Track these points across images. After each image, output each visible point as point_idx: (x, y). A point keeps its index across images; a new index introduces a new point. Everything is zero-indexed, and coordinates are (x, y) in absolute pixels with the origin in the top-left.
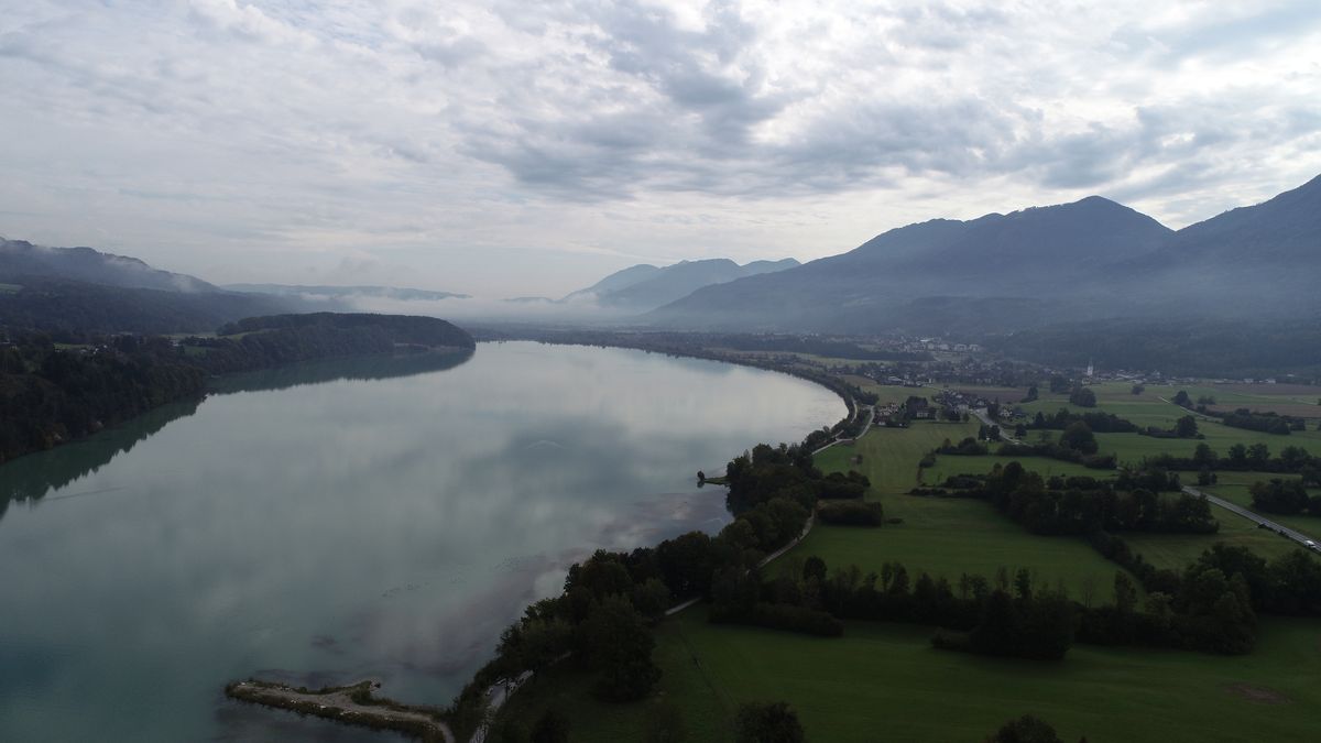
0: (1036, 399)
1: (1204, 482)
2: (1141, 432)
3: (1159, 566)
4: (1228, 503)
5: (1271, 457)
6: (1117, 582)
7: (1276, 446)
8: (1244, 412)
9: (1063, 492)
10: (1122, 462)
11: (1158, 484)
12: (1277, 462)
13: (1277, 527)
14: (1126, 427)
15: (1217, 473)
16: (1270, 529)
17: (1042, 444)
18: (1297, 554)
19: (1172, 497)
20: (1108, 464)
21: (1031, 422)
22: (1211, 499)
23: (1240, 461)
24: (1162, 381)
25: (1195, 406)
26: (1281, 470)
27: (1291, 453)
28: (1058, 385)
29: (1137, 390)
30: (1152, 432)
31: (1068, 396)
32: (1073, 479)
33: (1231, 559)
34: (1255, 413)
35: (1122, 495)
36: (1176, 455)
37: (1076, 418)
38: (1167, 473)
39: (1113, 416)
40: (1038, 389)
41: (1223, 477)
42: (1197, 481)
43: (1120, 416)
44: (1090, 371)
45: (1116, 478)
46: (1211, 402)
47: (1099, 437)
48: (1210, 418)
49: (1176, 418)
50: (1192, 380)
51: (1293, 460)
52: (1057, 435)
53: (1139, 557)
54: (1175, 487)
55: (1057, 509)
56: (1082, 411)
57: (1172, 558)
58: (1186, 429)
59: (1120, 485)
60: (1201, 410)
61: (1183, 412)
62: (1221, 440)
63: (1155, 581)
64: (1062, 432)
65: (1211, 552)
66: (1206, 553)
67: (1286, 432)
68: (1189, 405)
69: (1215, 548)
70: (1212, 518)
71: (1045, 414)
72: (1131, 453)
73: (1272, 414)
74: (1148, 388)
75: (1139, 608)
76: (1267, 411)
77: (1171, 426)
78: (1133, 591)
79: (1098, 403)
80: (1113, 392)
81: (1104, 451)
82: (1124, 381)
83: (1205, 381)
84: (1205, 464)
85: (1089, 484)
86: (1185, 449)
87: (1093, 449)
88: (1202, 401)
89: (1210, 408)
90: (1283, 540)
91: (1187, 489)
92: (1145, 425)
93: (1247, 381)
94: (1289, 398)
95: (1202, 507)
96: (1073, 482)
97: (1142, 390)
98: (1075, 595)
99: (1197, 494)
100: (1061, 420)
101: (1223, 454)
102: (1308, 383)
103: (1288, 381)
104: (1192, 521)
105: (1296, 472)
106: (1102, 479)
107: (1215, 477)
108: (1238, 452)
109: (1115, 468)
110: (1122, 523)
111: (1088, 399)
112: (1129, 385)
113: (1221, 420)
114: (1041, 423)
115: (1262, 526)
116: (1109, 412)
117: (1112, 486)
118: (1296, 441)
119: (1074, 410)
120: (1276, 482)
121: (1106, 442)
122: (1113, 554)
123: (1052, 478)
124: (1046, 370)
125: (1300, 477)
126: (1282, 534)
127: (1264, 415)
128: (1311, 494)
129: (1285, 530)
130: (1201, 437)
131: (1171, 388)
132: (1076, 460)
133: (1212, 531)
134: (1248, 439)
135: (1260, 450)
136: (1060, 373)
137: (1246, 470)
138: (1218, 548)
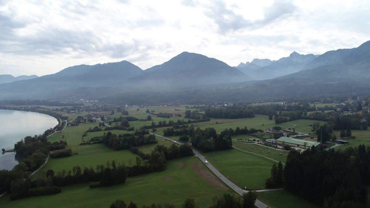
0: (114, 114)
1: (154, 131)
2: (140, 120)
3: (146, 153)
4: (159, 135)
5: (167, 123)
6: (137, 159)
7: (168, 121)
8: (161, 113)
9: (122, 138)
10: (136, 128)
11: (144, 133)
12: (168, 124)
13: (169, 139)
14: (136, 119)
15: (156, 128)
16: (168, 140)
17: (116, 126)
18: (173, 145)
19: (147, 136)
20: (132, 129)
21: (113, 120)
22: (156, 135)
23: (161, 125)
24: (143, 107)
25: (151, 113)
26: (169, 126)
27: (170, 122)
28: (119, 110)
29: (138, 110)
30: (142, 120)
31: (122, 113)
32: (124, 134)
33: (160, 148)
34: (163, 113)
35: (136, 137)
36: (148, 125)
37: (124, 118)
38: (146, 130)
39: (133, 117)
40: (114, 111)
41: (158, 129)
42: (152, 131)
43: (134, 117)
44: (127, 106)
45: (135, 133)
46: (154, 112)
47: (130, 122)
48: (154, 115)
49: (147, 116)
50: (150, 106)
51: (171, 124)
52: (119, 123)
53: (141, 152)
54: (148, 133)
55: (121, 143)
56: (125, 116)
57: (148, 150)
58: (149, 119)
59: (136, 134)
60: (152, 114)
61: (148, 114)
62: (157, 120)
63: (145, 157)
64: (121, 122)
65: (156, 147)
66: (155, 148)
67: (169, 117)
68: (149, 113)
69: (157, 147)
70: (156, 139)
71: (116, 118)
72: (137, 126)
73: (166, 113)
74: (140, 109)
75: (142, 165)
76: (165, 113)
77: (146, 118)
78: (140, 160)
79: (129, 114)
80: (132, 111)
81: (131, 126)
82: (135, 108)
83: (152, 107)
84: (154, 127)
85: (128, 135)
86: (149, 123)
87: (128, 126)
88: (152, 111)
89: (154, 113)
90: (170, 142)
91: (151, 133)
92: (140, 118)
93: (161, 106)
94: (169, 109)
95: (153, 137)
96: (125, 135)
97: (139, 110)
98: (127, 165)
99: (152, 134)
100: (120, 119)
101: (157, 124)
102: (172, 106)
103: (169, 105)
104: (152, 141)
105: (172, 126)
106: (131, 133)
107: (156, 129)
108: (160, 123)
109: (134, 130)
110: (137, 144)
111: (126, 113)
112: (136, 109)
113: (156, 116)
114: (115, 120)
115: (166, 140)
116: (132, 116)
117: (134, 135)
118: (171, 119)
119: (124, 116)
120: (168, 129)
121: (132, 124)
122: (135, 152)
123: (119, 135)
124: (116, 106)
125: (172, 127)
126: (170, 141)
127: (165, 114)
128: (175, 131)
129: (171, 140)
130: (152, 120)
131: (145, 109)
132: (125, 129)
133: (156, 142)
134: (162, 120)
135: (165, 122)
136: (119, 107)
137: (162, 127)
138: (158, 146)
